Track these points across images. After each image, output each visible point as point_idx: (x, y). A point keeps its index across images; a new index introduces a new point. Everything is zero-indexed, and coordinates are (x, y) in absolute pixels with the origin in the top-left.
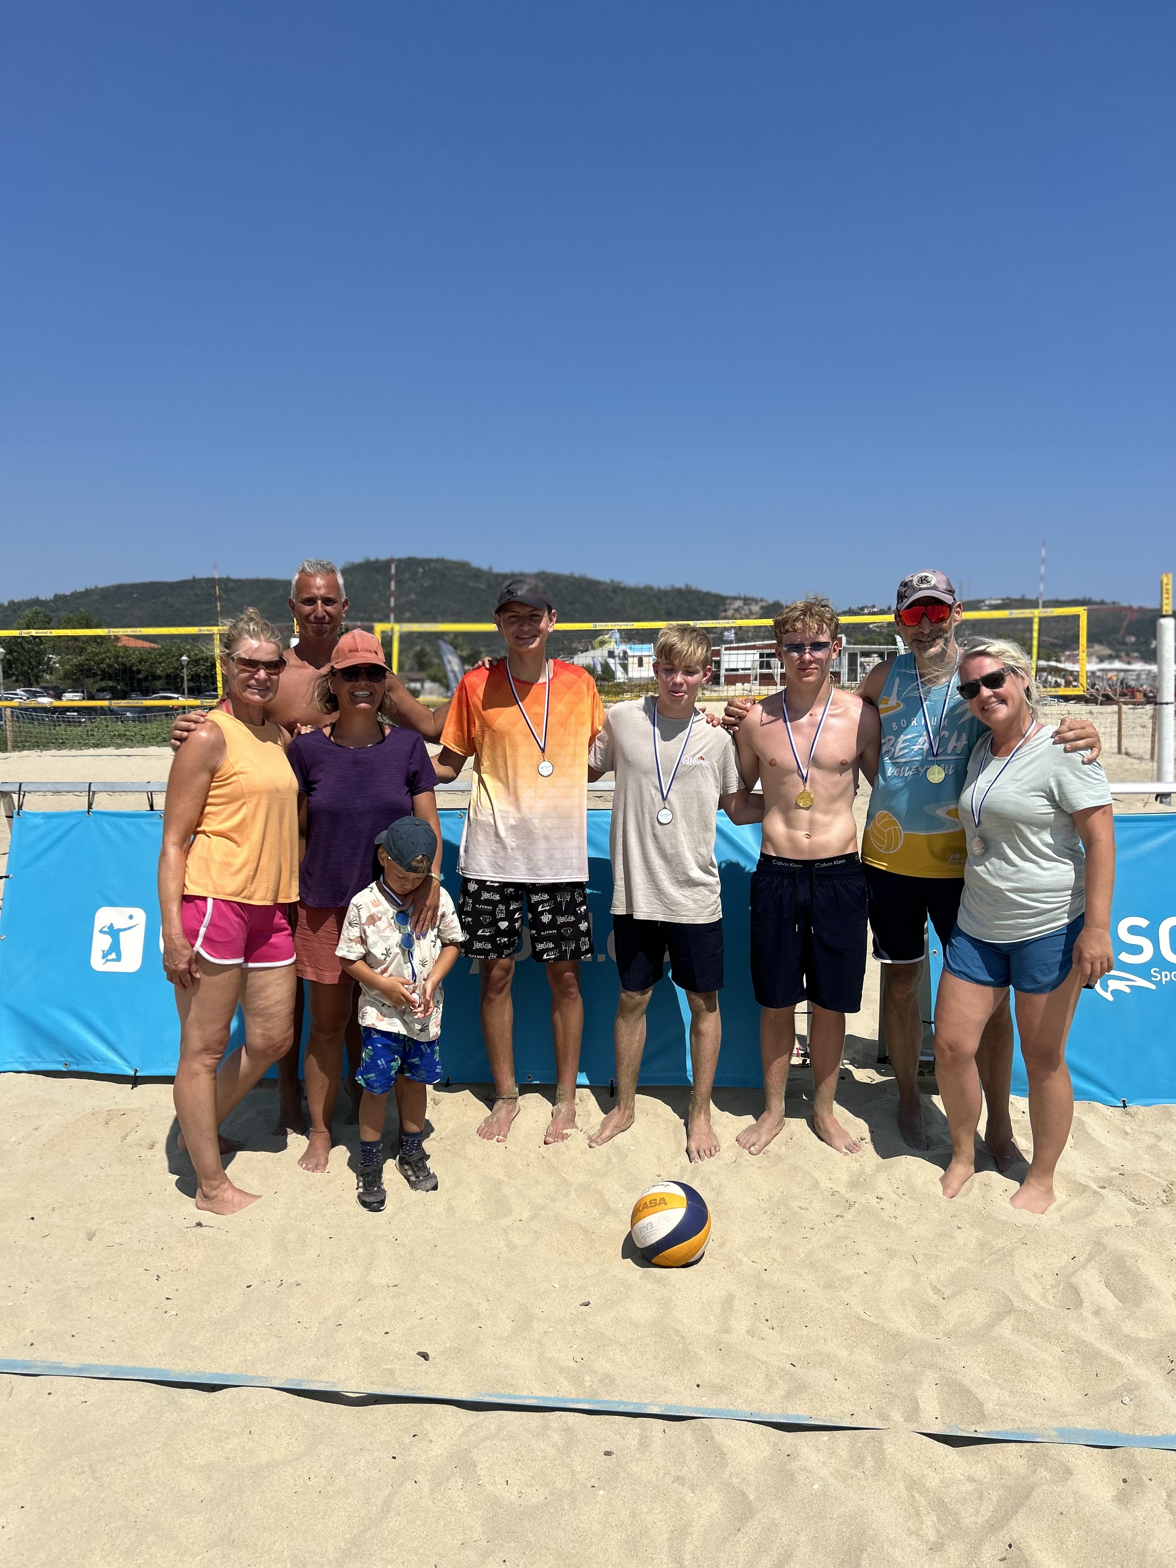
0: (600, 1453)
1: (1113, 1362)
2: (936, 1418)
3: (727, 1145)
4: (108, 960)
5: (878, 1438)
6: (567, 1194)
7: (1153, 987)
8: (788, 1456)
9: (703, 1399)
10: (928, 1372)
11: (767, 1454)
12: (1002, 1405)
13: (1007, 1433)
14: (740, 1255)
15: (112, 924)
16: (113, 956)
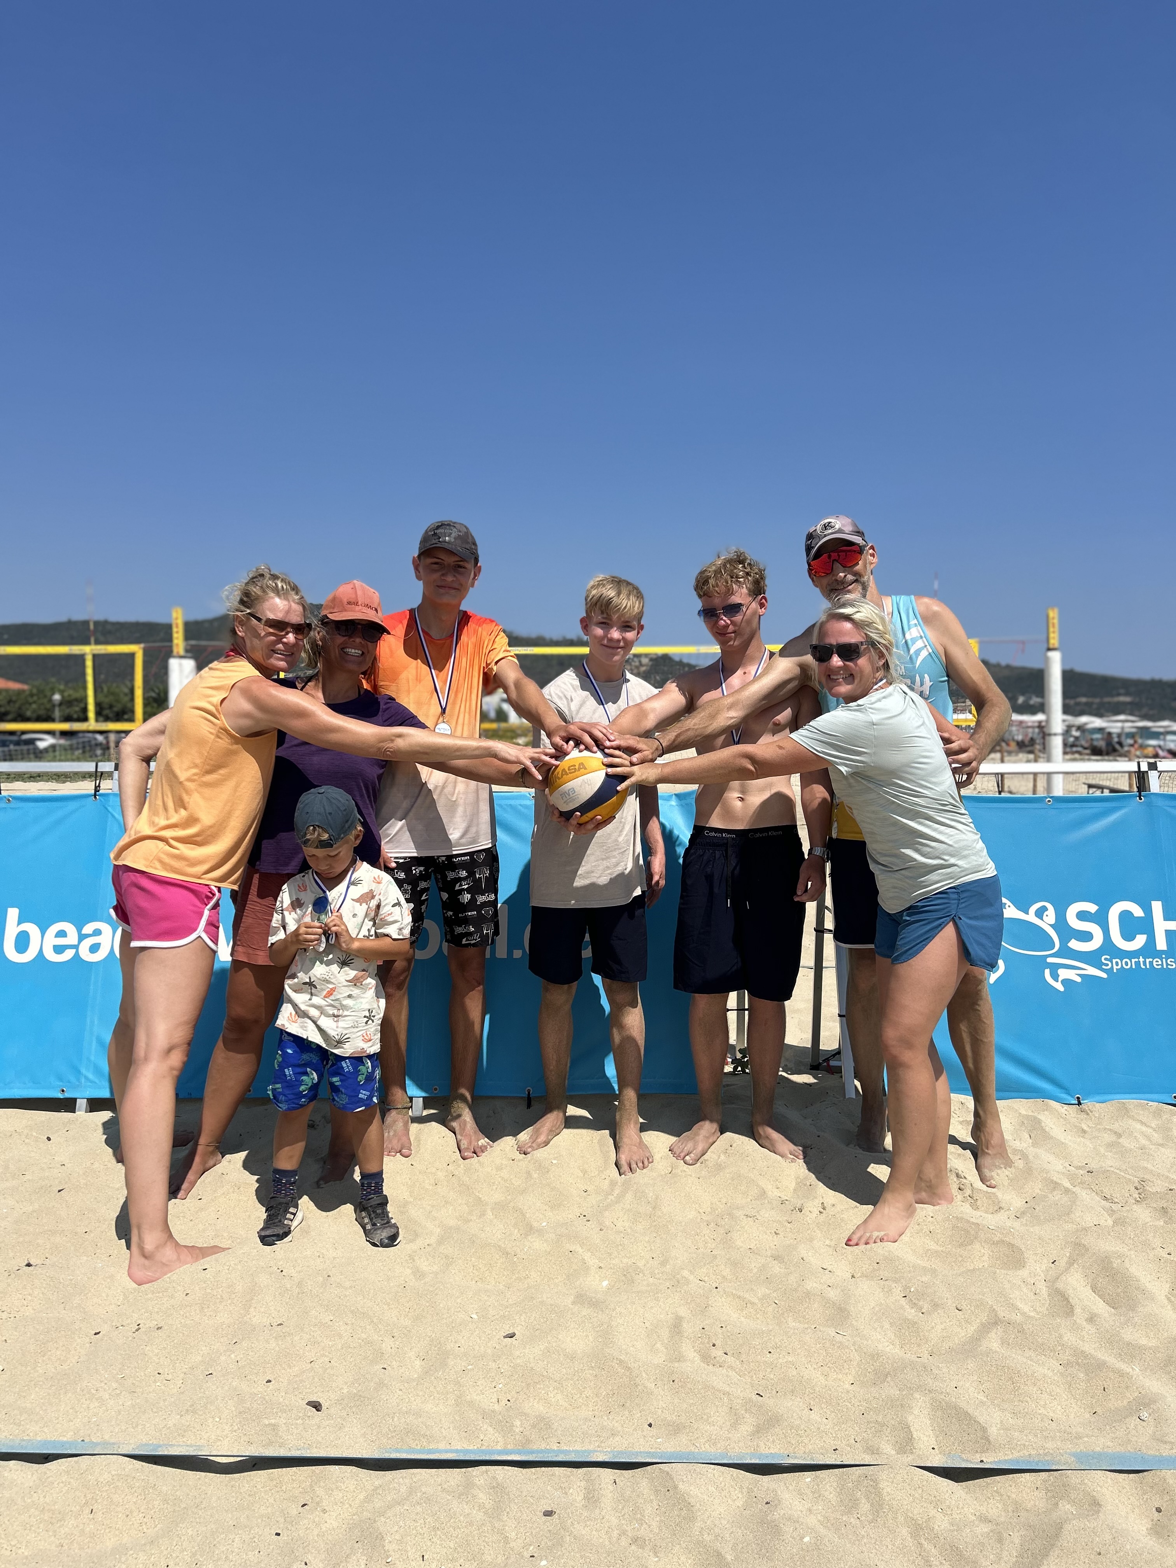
0: (538, 1513)
1: (1121, 1374)
2: (933, 1449)
5: (871, 1475)
6: (483, 1214)
7: (1104, 975)
8: (767, 1503)
9: (659, 1440)
10: (917, 1395)
11: (740, 1503)
12: (1007, 1429)
14: (686, 1273)
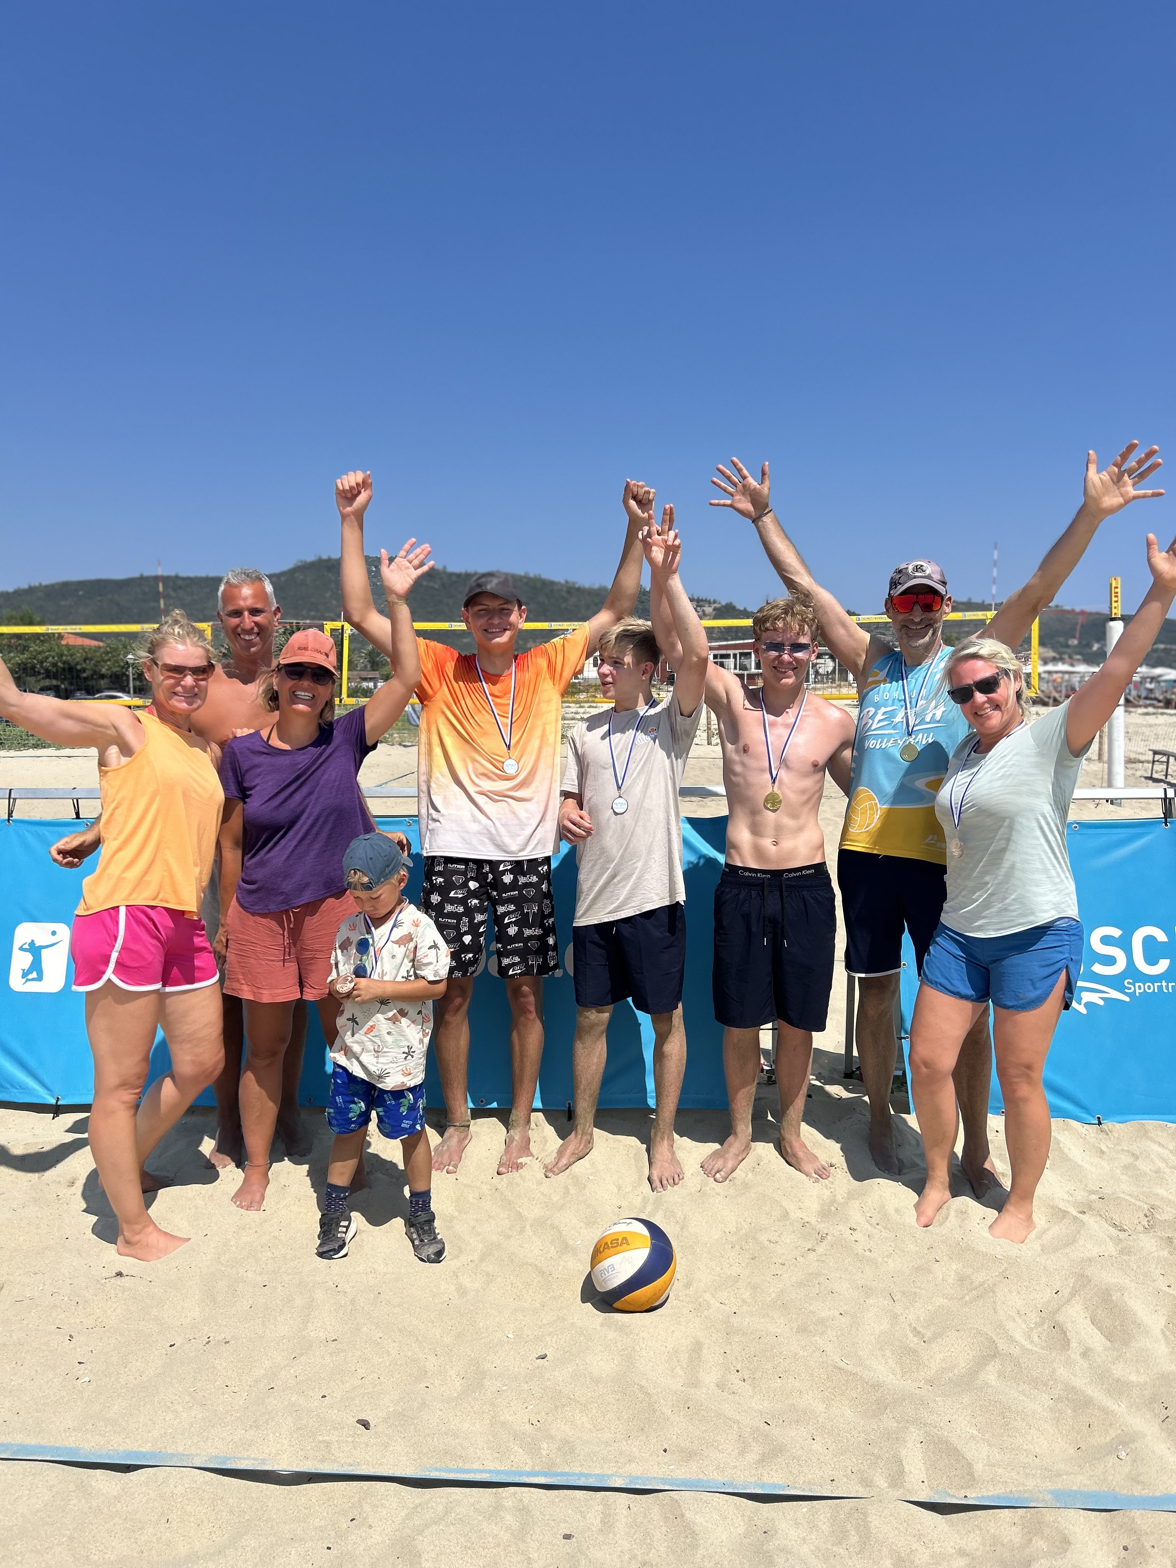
0: (558, 1536)
1: (1106, 1411)
2: (923, 1482)
3: (691, 1172)
4: (28, 980)
5: (862, 1509)
6: (522, 1230)
7: (1127, 999)
8: (765, 1532)
9: (671, 1467)
10: (912, 1429)
11: (741, 1530)
12: (993, 1465)
13: (999, 1498)
14: (707, 1296)
15: (33, 941)
16: (34, 975)
